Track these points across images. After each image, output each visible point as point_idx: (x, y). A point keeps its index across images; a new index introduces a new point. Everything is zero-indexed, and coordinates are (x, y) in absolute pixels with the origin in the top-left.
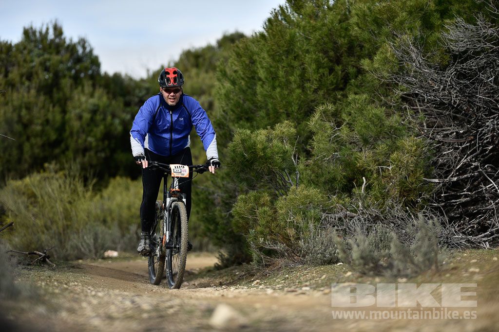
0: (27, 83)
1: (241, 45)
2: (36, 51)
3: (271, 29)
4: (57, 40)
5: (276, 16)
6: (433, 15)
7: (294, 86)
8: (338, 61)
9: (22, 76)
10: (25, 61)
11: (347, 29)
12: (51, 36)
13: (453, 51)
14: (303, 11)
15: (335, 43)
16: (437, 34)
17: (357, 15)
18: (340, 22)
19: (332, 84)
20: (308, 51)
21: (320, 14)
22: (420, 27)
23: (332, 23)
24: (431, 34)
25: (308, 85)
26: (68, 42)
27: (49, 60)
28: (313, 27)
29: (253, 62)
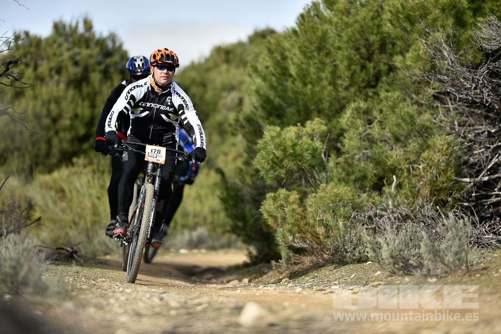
0: (56, 77)
1: (272, 41)
2: (66, 45)
3: (303, 25)
4: (87, 35)
5: (309, 11)
6: (466, 13)
7: (325, 83)
8: (369, 59)
9: (51, 70)
10: (55, 55)
11: (379, 26)
12: (81, 29)
13: (486, 49)
14: (335, 7)
15: (367, 40)
16: (470, 32)
17: (391, 11)
18: (373, 19)
19: (363, 81)
20: (339, 48)
21: (353, 11)
22: (453, 24)
23: (364, 20)
24: (463, 33)
25: (339, 82)
26: (97, 36)
27: (79, 54)
28: (346, 23)
29: (284, 58)
